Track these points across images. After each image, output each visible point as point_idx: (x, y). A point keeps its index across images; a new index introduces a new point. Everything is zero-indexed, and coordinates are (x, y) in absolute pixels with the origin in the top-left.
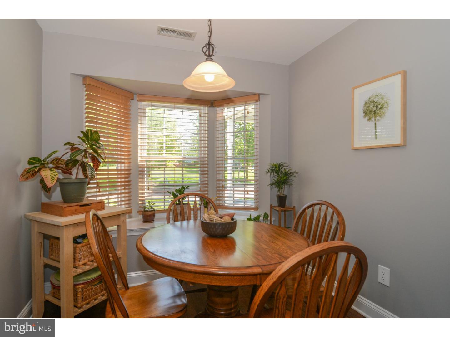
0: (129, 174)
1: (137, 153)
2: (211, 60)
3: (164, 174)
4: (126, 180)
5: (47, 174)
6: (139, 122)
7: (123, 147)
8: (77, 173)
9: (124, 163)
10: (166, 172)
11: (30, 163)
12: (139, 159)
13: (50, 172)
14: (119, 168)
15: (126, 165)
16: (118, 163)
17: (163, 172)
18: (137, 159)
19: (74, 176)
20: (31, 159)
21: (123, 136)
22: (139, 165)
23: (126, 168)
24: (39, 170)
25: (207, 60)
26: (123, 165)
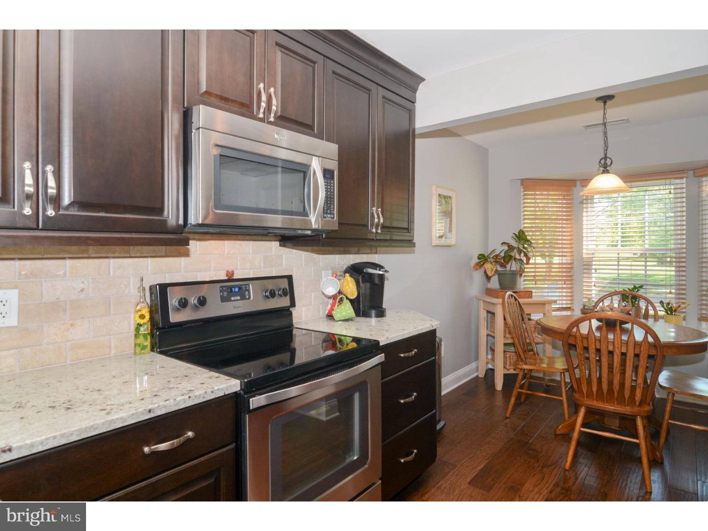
0: (572, 268)
1: (582, 245)
2: (608, 172)
3: (618, 270)
4: (568, 274)
5: (488, 266)
6: (585, 211)
7: (564, 240)
8: (513, 266)
9: (565, 256)
10: (620, 267)
11: (479, 258)
12: (584, 251)
13: (490, 265)
14: (561, 262)
15: (569, 258)
16: (559, 256)
17: (616, 267)
18: (582, 253)
19: (508, 269)
20: (479, 255)
21: (564, 228)
22: (585, 259)
23: (569, 262)
24: (484, 264)
25: (604, 172)
26: (565, 258)
